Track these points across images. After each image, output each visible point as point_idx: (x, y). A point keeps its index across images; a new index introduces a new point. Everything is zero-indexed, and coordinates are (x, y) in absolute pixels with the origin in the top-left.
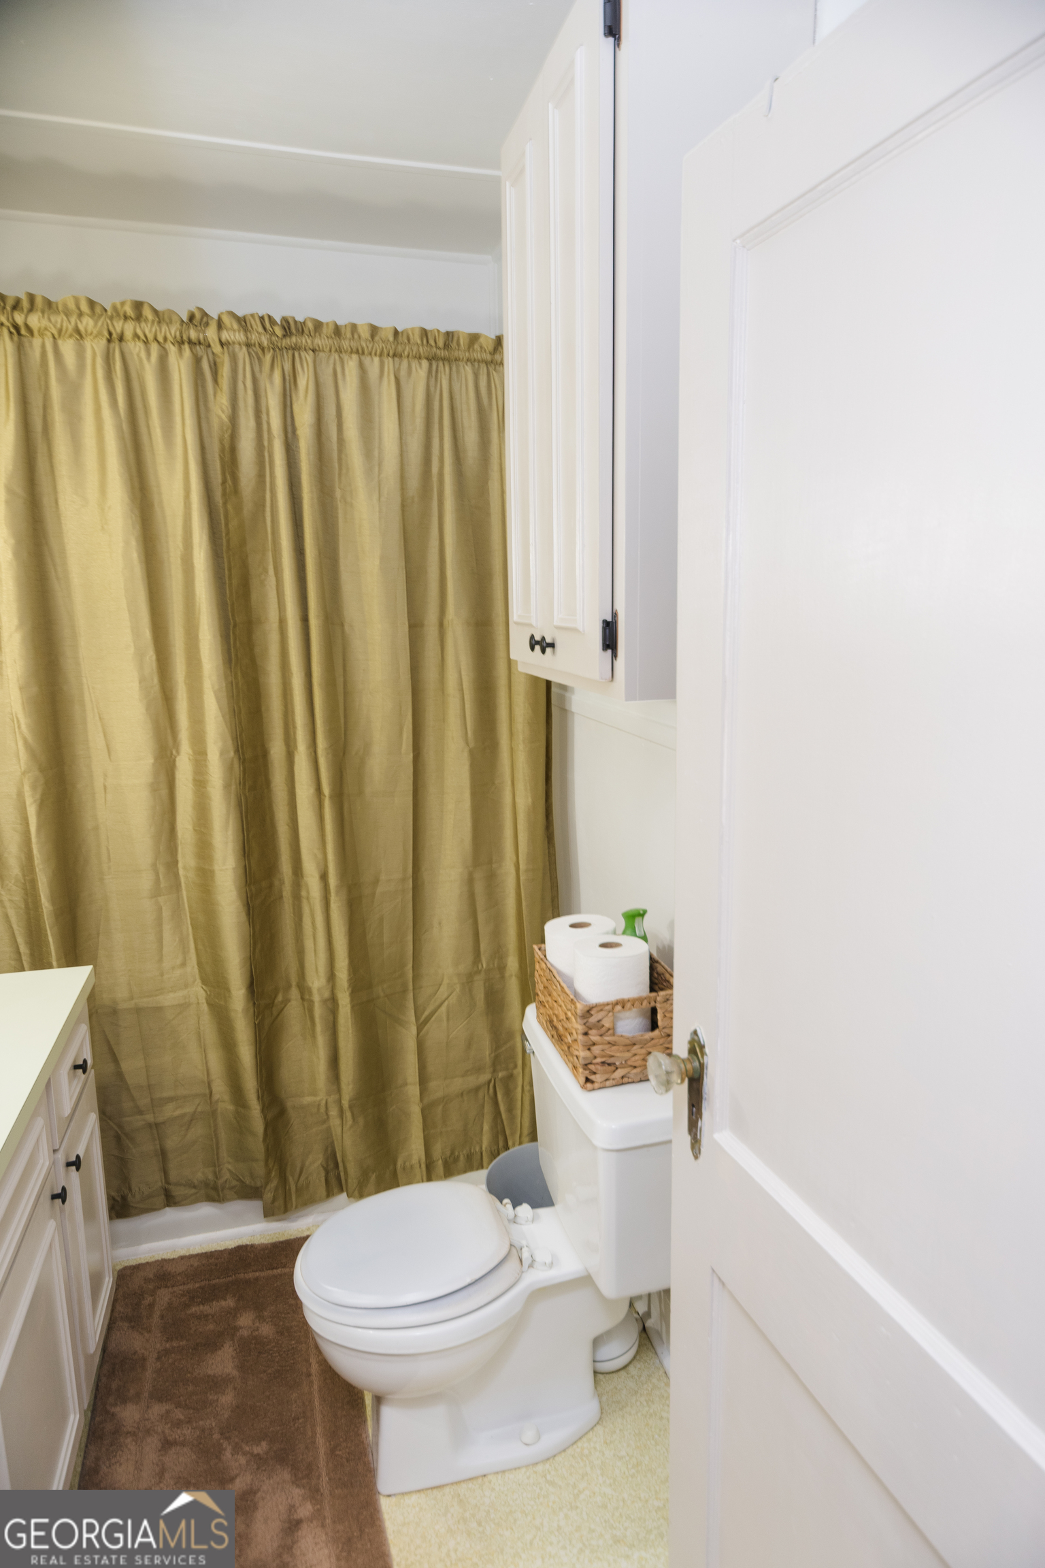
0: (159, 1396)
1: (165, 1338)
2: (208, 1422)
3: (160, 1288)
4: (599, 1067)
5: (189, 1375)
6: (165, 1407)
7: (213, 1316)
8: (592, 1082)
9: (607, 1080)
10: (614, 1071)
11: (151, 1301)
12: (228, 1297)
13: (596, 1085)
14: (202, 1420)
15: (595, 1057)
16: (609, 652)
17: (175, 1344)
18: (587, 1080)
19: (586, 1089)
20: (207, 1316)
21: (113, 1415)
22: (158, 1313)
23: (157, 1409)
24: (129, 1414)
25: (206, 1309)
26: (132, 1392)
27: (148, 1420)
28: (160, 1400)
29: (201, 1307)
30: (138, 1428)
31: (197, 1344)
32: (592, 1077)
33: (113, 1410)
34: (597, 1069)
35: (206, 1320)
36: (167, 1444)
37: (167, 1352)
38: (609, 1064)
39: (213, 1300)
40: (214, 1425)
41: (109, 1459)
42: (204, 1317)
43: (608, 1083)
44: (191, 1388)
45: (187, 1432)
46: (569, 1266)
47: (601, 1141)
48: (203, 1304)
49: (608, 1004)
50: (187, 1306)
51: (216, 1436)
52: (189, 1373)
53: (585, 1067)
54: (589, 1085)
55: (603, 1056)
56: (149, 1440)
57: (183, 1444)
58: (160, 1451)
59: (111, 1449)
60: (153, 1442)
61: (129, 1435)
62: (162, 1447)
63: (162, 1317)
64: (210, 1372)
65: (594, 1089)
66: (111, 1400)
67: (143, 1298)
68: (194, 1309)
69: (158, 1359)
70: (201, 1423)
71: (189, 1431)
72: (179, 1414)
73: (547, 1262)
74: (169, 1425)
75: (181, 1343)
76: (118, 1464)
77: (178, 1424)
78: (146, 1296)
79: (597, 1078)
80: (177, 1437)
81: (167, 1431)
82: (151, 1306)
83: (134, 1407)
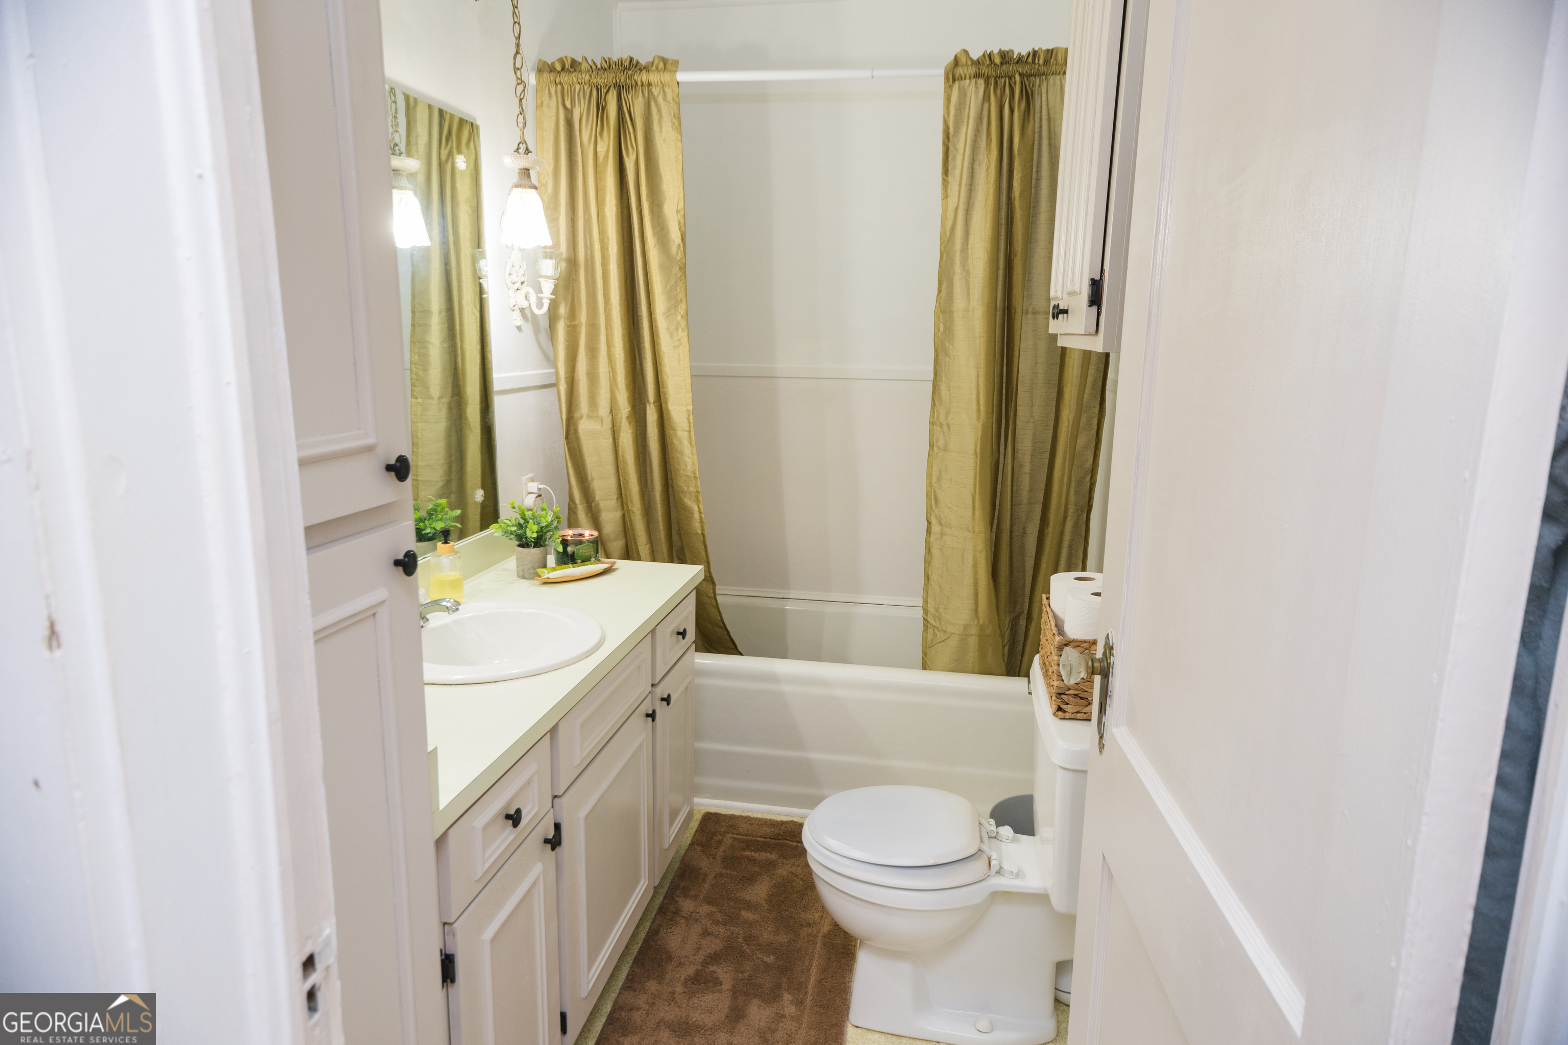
0: (709, 901)
1: (723, 866)
2: (737, 930)
3: (728, 833)
4: (1071, 698)
5: (733, 895)
6: (713, 909)
7: (759, 863)
8: (1065, 712)
9: (1078, 712)
10: (1087, 706)
11: (720, 839)
12: (774, 852)
13: (1067, 715)
14: (734, 926)
15: (1069, 689)
16: (1095, 308)
17: (728, 872)
18: (1060, 709)
19: (1057, 716)
20: (755, 860)
21: (677, 902)
22: (723, 848)
23: (706, 909)
24: (687, 905)
25: (756, 855)
26: (692, 893)
27: (698, 913)
28: (709, 903)
29: (753, 853)
30: (691, 916)
31: (744, 877)
32: (1063, 707)
33: (677, 899)
34: (1069, 700)
35: (754, 863)
36: (706, 933)
37: (721, 875)
38: (1081, 698)
39: (763, 851)
40: (741, 932)
41: (667, 929)
42: (753, 861)
43: (1079, 716)
44: (731, 903)
45: (722, 930)
46: (1033, 882)
47: (1058, 759)
48: (755, 852)
49: (1085, 642)
50: (744, 850)
51: (740, 940)
52: (734, 894)
53: (1058, 696)
54: (1060, 713)
55: (1076, 690)
56: (695, 926)
57: (716, 937)
58: (701, 936)
59: (670, 922)
60: (697, 928)
61: (683, 918)
62: (703, 934)
63: (724, 852)
64: (748, 898)
65: (1064, 719)
66: (678, 893)
67: (715, 836)
68: (747, 853)
69: (715, 878)
70: (733, 928)
71: (723, 930)
72: (719, 917)
73: (1014, 872)
74: (711, 921)
75: (733, 873)
76: (672, 934)
77: (717, 923)
78: (717, 834)
79: (1069, 708)
80: (714, 931)
81: (708, 924)
82: (720, 842)
83: (691, 902)
